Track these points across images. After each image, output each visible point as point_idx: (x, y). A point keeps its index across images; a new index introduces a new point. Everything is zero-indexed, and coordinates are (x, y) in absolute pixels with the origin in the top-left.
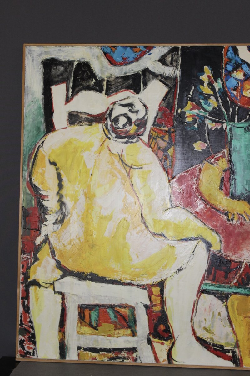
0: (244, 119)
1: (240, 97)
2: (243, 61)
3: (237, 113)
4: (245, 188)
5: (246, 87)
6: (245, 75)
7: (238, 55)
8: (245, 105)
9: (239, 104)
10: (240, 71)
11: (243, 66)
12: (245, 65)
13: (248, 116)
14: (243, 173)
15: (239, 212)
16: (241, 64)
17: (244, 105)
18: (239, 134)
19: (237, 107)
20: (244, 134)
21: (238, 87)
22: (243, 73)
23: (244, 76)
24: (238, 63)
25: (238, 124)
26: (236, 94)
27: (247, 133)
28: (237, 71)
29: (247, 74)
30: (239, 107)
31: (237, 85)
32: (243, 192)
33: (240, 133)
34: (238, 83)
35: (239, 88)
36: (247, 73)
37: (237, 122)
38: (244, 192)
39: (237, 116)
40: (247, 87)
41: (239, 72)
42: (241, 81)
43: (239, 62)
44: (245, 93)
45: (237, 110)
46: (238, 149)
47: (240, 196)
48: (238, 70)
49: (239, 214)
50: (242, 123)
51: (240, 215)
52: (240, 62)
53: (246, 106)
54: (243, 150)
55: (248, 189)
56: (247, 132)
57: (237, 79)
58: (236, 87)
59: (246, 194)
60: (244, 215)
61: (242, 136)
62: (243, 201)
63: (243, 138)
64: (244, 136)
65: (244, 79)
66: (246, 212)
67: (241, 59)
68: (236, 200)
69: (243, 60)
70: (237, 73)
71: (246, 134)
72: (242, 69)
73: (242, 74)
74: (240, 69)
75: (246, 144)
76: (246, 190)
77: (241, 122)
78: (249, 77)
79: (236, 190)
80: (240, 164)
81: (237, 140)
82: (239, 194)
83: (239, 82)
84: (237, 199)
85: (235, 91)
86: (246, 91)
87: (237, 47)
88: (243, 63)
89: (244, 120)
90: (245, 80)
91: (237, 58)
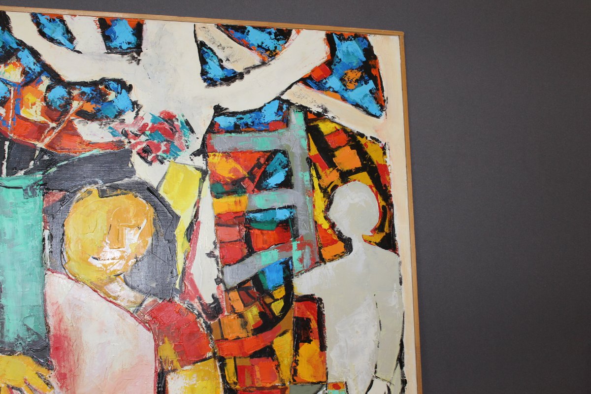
0: (22, 170)
1: (12, 120)
2: (21, 43)
3: (6, 156)
4: (25, 325)
5: (28, 99)
6: (24, 72)
7: (10, 31)
8: (25, 137)
9: (12, 135)
10: (14, 64)
11: (20, 54)
12: (26, 52)
13: (32, 162)
14: (20, 289)
15: (12, 384)
16: (17, 50)
17: (21, 139)
18: (11, 203)
19: (7, 143)
20: (24, 203)
21: (9, 98)
22: (21, 70)
23: (24, 76)
24: (10, 47)
25: (9, 181)
26: (4, 115)
27: (30, 200)
28: (8, 64)
29: (30, 71)
30: (12, 142)
31: (6, 95)
32: (21, 335)
33: (13, 201)
34: (10, 91)
35: (12, 101)
36: (30, 69)
37: (7, 175)
38: (23, 333)
39: (7, 162)
40: (30, 98)
41: (11, 65)
42: (14, 84)
43: (11, 45)
44: (23, 113)
45: (6, 148)
46: (7, 237)
47: (13, 343)
48: (9, 61)
49: (13, 388)
50: (19, 178)
51: (13, 390)
52: (15, 46)
53: (27, 140)
54: (21, 237)
55: (31, 327)
56: (31, 197)
57: (6, 80)
58: (5, 97)
59: (29, 340)
60: (23, 388)
61: (19, 207)
62: (22, 356)
63: (20, 210)
64: (23, 208)
65: (22, 82)
66: (29, 381)
67: (16, 38)
68: (4, 354)
69: (22, 41)
70: (8, 68)
71: (27, 202)
72: (19, 60)
73: (19, 71)
74: (14, 60)
75: (28, 225)
76: (28, 329)
77: (17, 175)
78: (34, 77)
79: (5, 330)
80: (14, 270)
81: (6, 217)
82: (12, 340)
83: (12, 89)
84: (8, 351)
85: (3, 107)
86: (28, 107)
87: (7, 13)
88: (21, 48)
89: (23, 172)
90: (26, 84)
91: (6, 36)
